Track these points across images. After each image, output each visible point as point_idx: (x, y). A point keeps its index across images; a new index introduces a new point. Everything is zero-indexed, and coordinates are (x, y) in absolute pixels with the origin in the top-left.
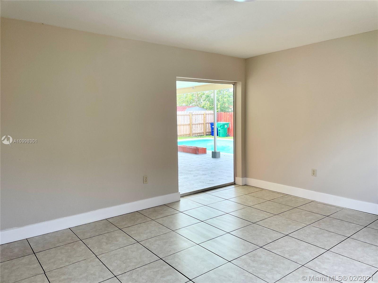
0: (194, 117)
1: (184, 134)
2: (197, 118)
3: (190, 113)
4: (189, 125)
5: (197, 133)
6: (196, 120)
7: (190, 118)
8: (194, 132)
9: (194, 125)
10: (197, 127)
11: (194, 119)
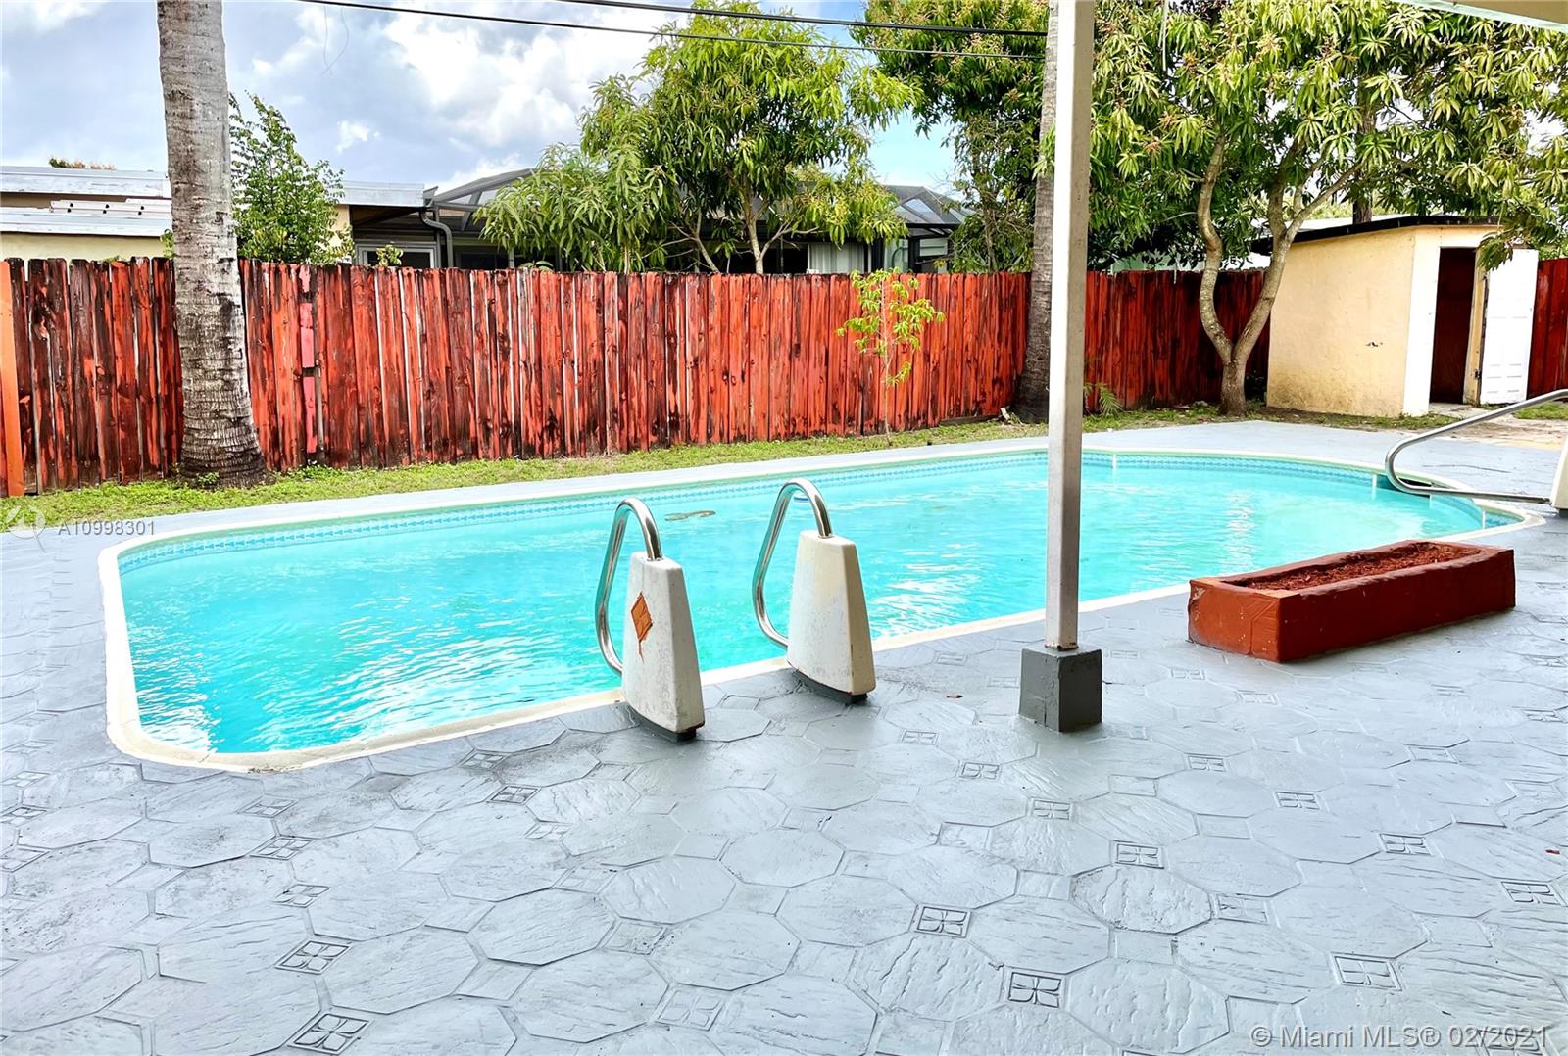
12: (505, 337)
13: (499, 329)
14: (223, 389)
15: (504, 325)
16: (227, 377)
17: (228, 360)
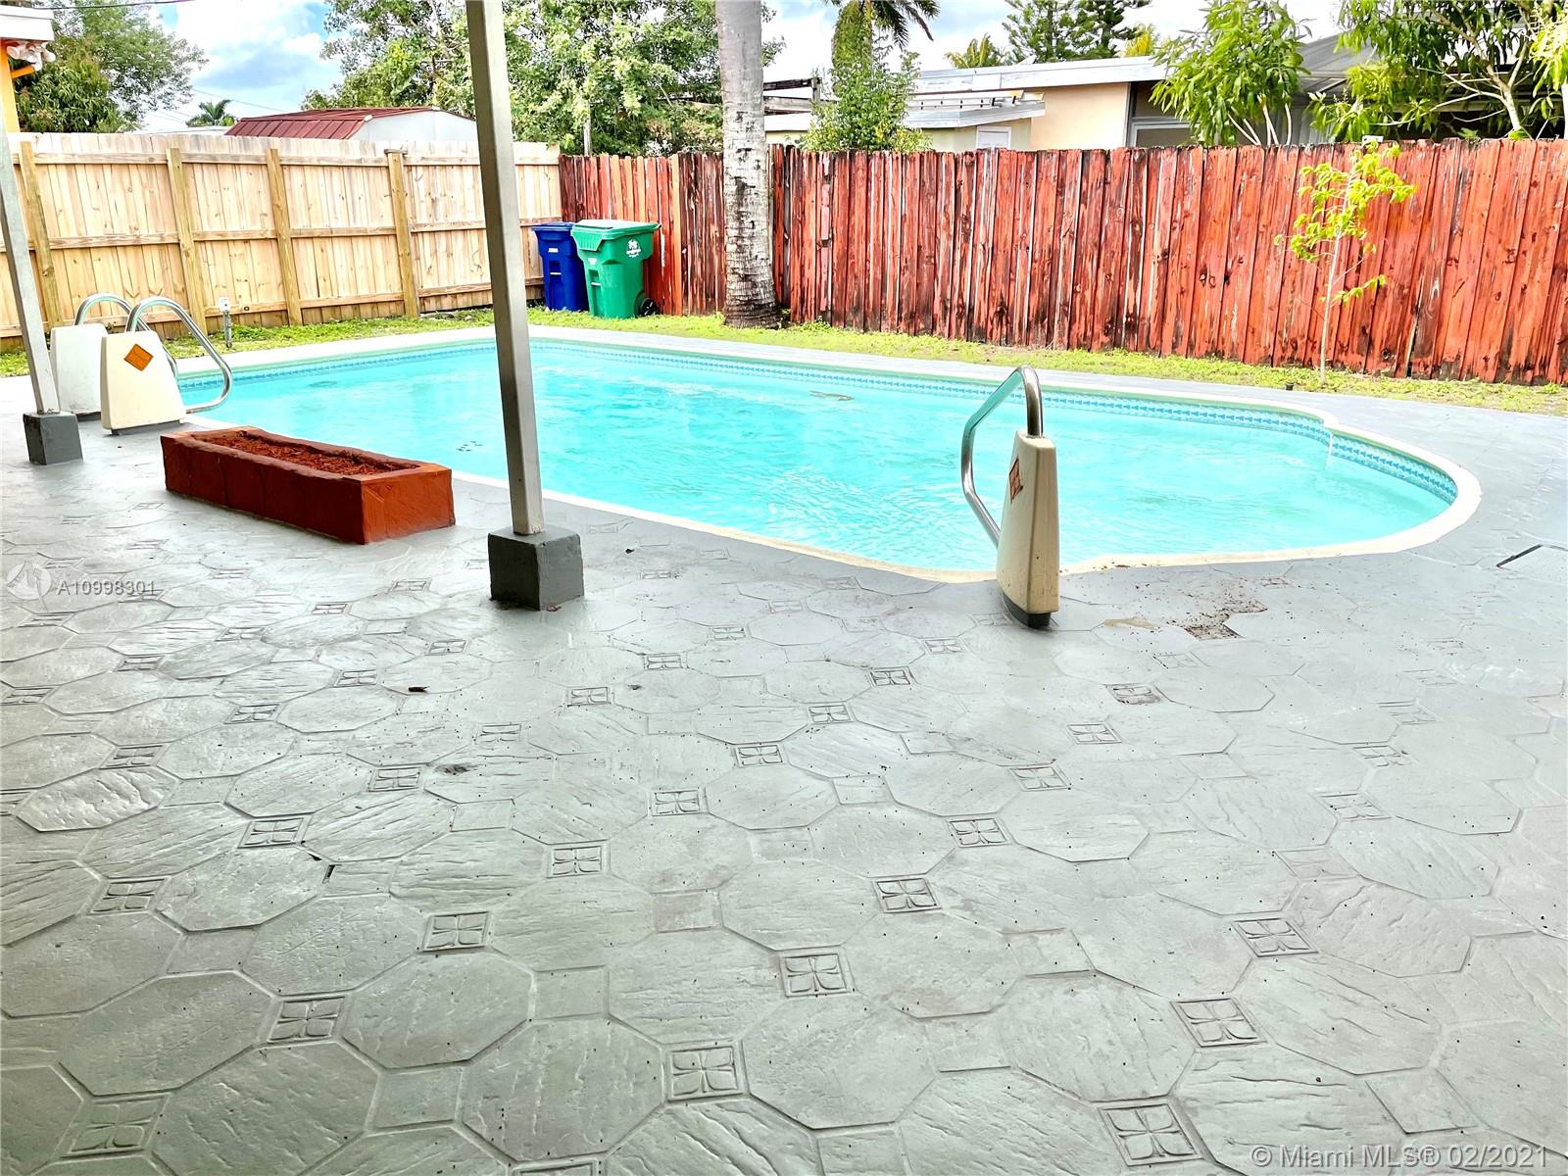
0: (420, 182)
1: (358, 297)
2: (440, 190)
3: (386, 153)
4: (391, 234)
5: (454, 291)
6: (434, 201)
7: (394, 187)
8: (428, 284)
9: (426, 236)
10: (449, 255)
11: (423, 197)
12: (967, 219)
13: (963, 211)
14: (737, 252)
15: (968, 207)
16: (739, 242)
17: (741, 229)
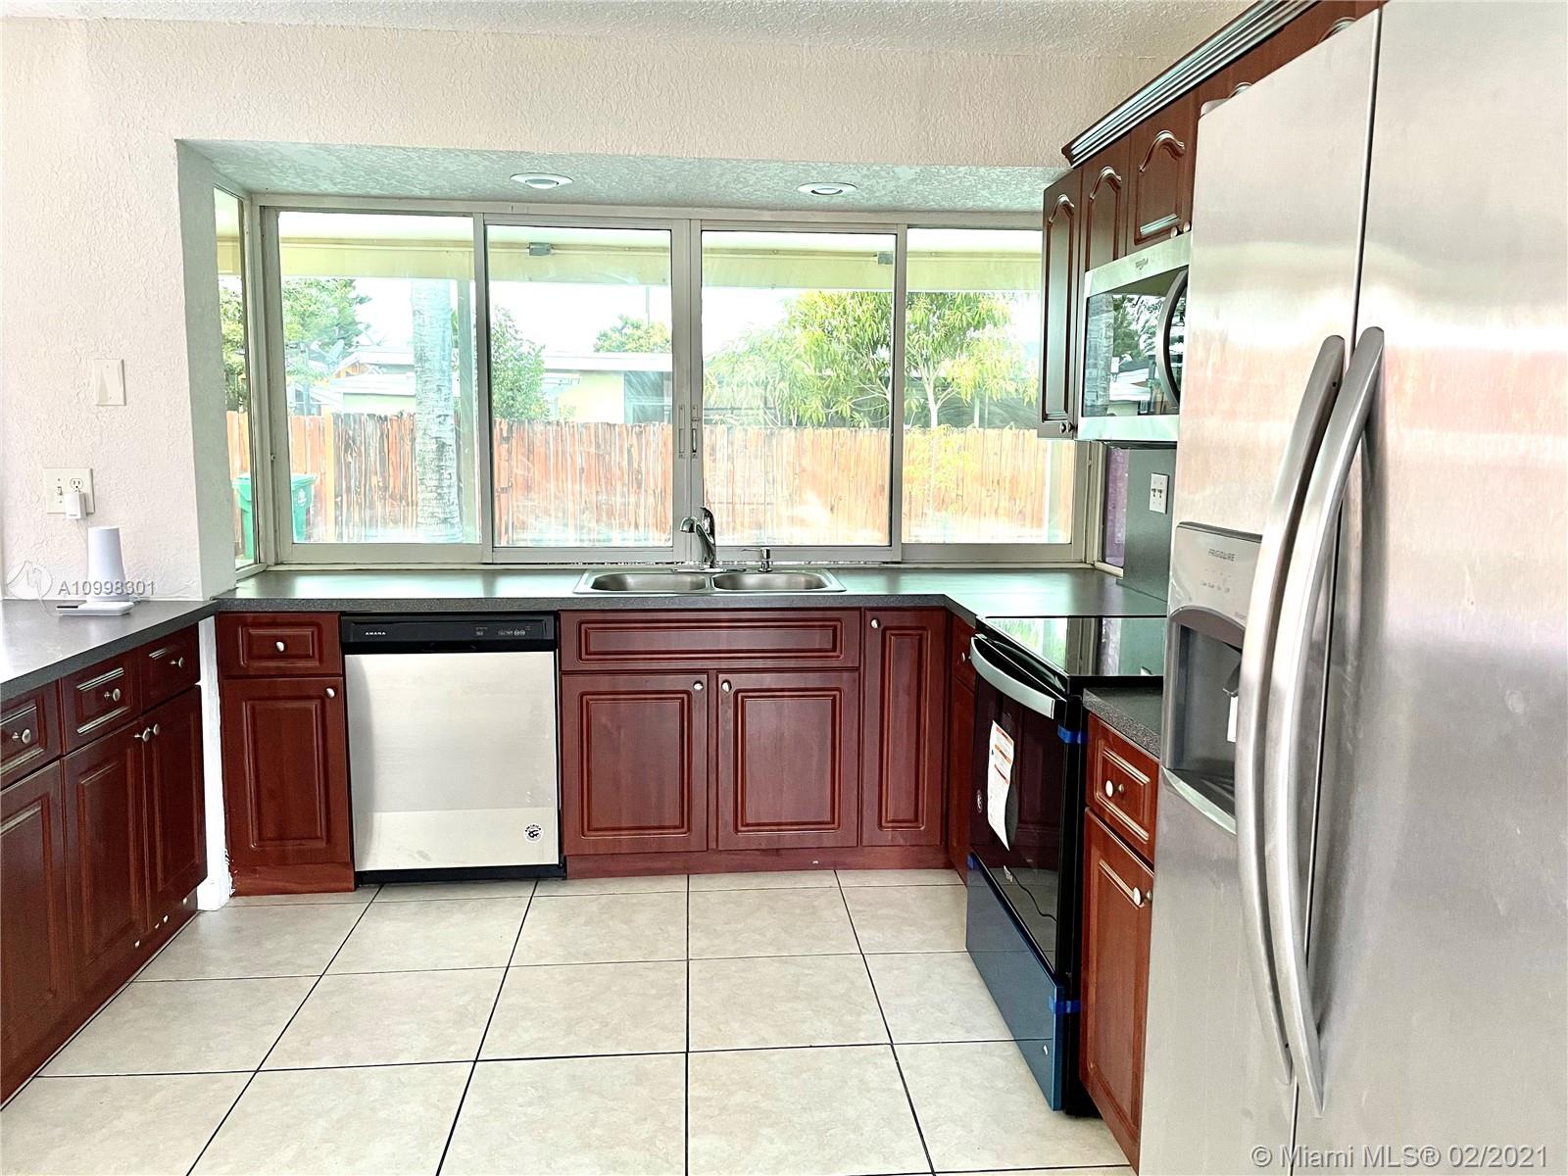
12: (639, 472)
13: (636, 465)
14: (436, 498)
15: (640, 463)
16: (439, 491)
17: (440, 480)
